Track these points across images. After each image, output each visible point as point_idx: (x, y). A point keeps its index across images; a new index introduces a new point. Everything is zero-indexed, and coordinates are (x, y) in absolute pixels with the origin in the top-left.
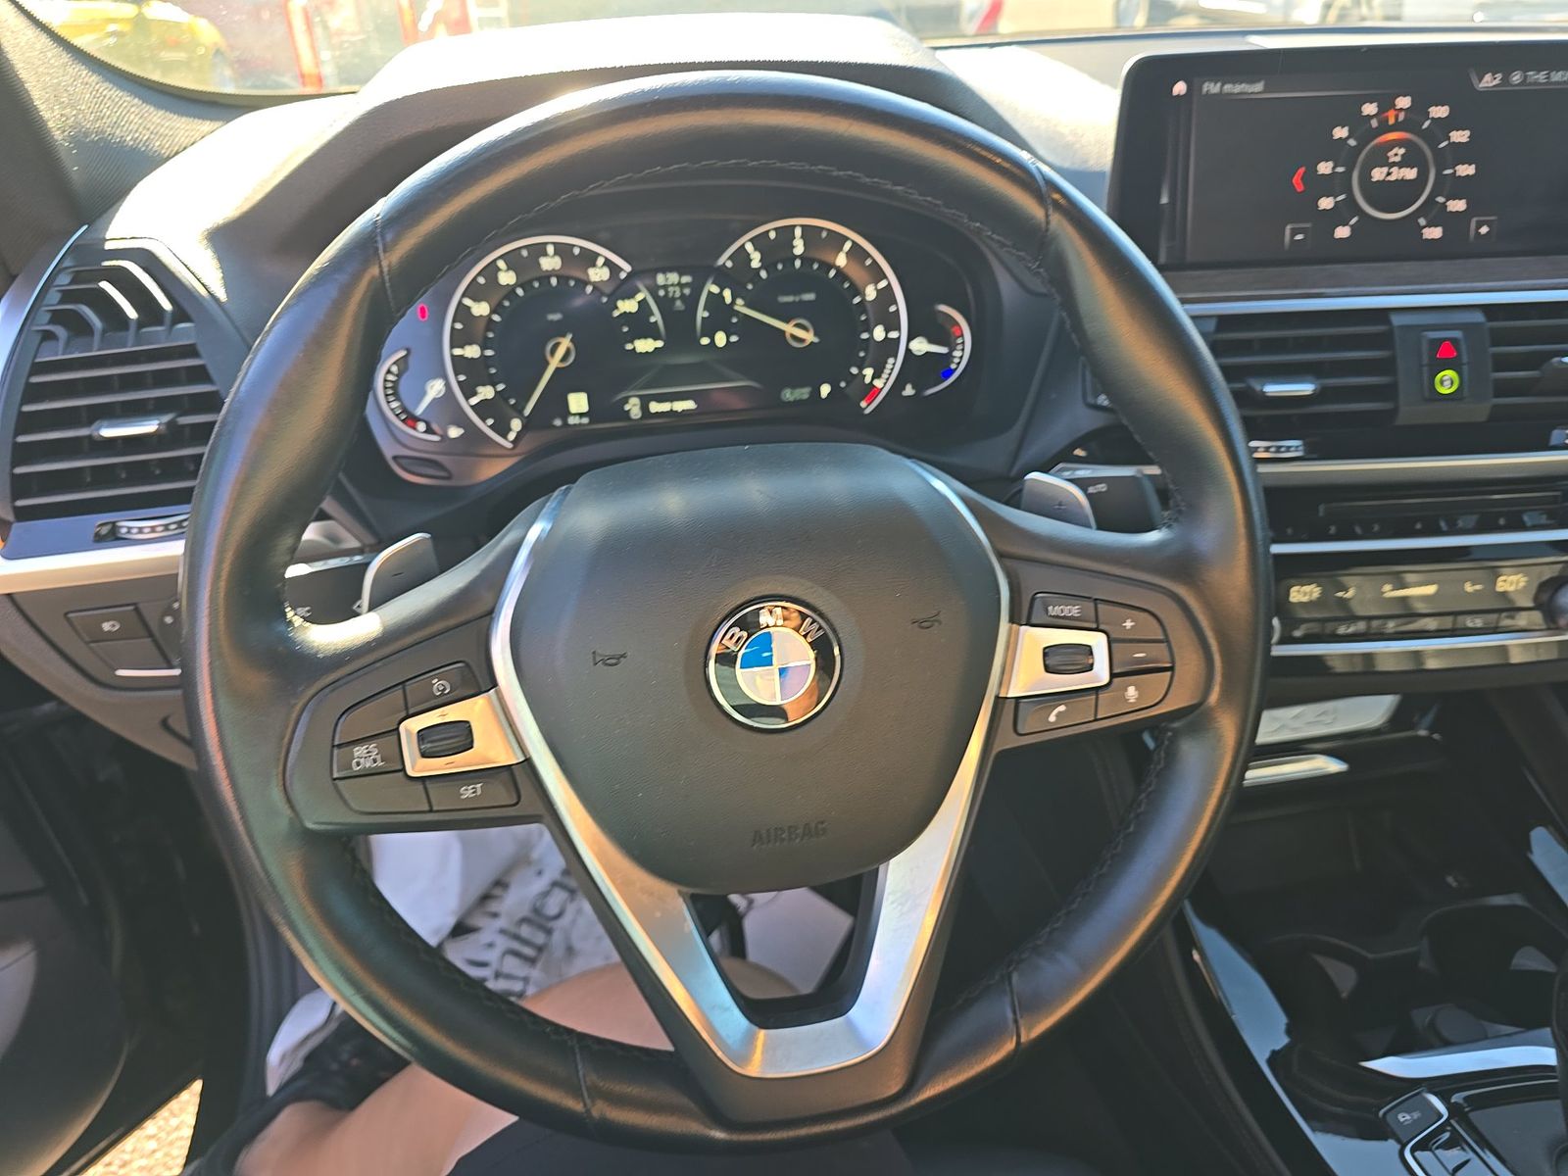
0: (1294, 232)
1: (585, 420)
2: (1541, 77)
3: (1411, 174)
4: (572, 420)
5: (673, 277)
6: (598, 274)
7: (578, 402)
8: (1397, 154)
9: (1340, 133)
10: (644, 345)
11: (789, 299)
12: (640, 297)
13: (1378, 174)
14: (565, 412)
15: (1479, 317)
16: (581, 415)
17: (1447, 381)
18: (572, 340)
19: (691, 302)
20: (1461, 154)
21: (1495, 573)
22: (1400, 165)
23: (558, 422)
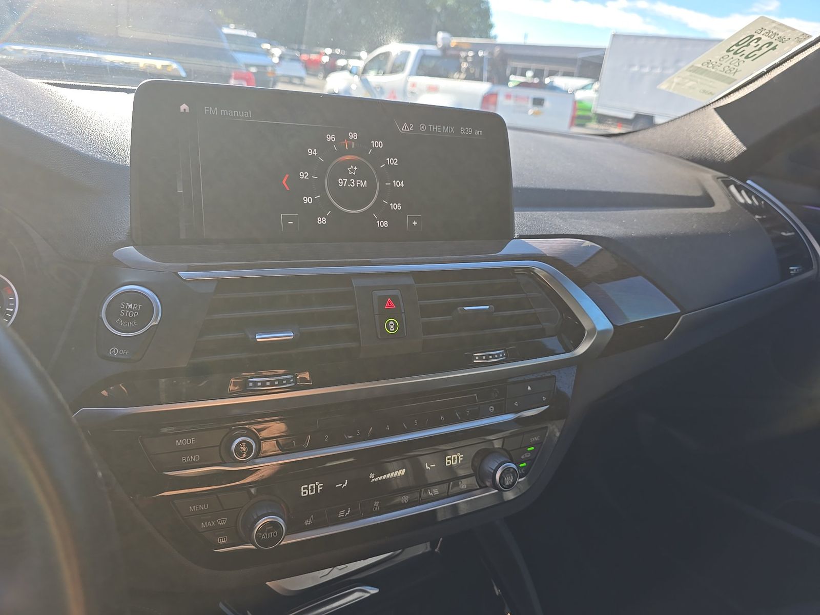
0: (286, 219)
2: (437, 128)
3: (364, 184)
8: (353, 169)
9: (312, 152)
13: (342, 182)
15: (410, 281)
17: (392, 326)
20: (394, 173)
21: (445, 453)
22: (356, 178)
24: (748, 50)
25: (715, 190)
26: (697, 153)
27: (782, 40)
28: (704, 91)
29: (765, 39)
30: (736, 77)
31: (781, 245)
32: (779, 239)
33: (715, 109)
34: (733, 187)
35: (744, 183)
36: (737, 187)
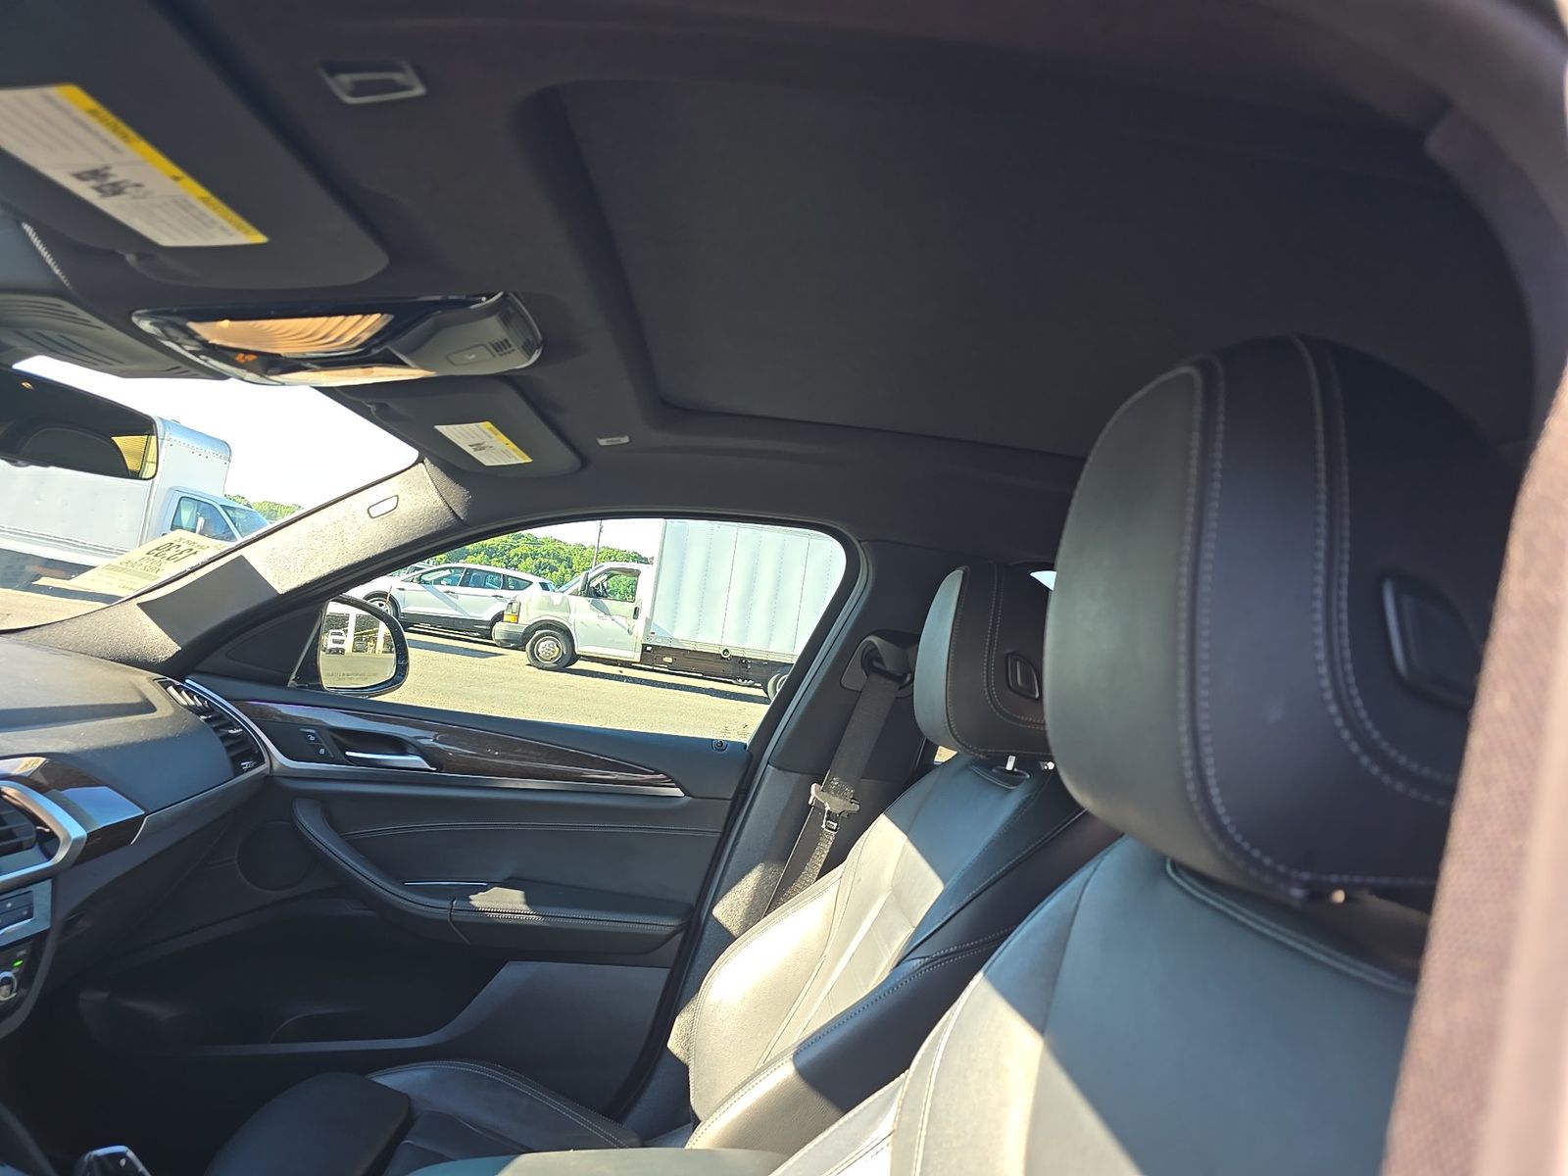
24: (168, 554)
25: (154, 693)
26: (123, 653)
27: (205, 548)
29: (186, 547)
30: (158, 575)
31: (229, 743)
32: (226, 738)
33: (138, 604)
34: (171, 689)
35: (184, 682)
36: (176, 688)
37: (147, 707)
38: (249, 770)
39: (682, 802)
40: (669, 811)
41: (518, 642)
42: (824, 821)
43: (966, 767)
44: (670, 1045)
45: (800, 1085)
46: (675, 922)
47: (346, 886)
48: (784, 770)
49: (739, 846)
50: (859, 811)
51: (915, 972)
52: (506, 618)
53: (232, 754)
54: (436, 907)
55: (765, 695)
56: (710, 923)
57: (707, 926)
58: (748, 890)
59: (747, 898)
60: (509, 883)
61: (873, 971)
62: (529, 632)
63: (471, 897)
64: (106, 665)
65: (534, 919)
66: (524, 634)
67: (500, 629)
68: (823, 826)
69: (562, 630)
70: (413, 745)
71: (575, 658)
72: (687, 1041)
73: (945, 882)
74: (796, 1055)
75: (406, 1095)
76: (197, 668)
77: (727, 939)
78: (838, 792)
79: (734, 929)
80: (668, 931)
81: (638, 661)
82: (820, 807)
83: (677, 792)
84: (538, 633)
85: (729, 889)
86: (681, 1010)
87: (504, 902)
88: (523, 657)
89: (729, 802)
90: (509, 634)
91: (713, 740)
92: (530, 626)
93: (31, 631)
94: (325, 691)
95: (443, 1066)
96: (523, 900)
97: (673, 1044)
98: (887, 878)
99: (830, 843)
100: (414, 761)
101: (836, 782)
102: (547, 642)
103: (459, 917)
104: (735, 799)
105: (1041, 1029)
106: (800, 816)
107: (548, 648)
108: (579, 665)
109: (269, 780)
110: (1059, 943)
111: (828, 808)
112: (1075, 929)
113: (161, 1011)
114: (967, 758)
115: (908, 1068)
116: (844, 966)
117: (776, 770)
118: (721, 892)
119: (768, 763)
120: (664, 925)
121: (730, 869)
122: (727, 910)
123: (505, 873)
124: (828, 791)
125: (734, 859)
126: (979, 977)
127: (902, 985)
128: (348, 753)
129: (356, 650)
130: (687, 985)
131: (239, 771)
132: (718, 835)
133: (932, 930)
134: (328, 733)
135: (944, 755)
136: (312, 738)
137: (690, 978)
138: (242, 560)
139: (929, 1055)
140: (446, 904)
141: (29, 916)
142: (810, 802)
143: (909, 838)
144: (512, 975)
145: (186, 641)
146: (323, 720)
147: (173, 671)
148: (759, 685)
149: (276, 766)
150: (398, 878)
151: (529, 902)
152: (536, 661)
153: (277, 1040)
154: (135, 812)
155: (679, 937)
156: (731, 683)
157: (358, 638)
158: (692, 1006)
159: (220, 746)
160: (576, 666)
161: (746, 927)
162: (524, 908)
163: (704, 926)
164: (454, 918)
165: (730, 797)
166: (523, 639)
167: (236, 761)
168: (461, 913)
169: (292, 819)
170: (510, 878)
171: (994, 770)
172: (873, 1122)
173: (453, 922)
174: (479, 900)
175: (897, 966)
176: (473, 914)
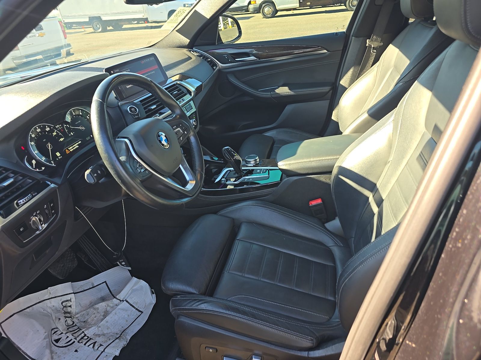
1: (61, 157)
4: (59, 158)
5: (58, 126)
6: (48, 129)
7: (58, 154)
10: (62, 139)
11: (77, 123)
12: (55, 131)
14: (58, 157)
16: (60, 156)
18: (50, 143)
19: (63, 129)
23: (57, 159)
24: (179, 15)
25: (190, 54)
26: (178, 45)
27: (185, 10)
28: (172, 27)
29: (182, 11)
30: (178, 21)
31: (209, 63)
32: (208, 62)
33: (176, 31)
34: (191, 52)
35: (193, 49)
36: (192, 51)
37: (190, 58)
38: (216, 69)
39: (327, 54)
40: (323, 57)
41: (258, 10)
42: (372, 50)
43: (419, 23)
44: (332, 118)
45: (370, 118)
46: (330, 88)
47: (246, 93)
48: (358, 37)
49: (346, 63)
50: (383, 45)
51: (400, 86)
52: (252, 3)
53: (211, 65)
54: (268, 95)
55: (346, 8)
56: (340, 86)
57: (339, 87)
58: (350, 75)
59: (350, 77)
60: (284, 85)
61: (389, 89)
62: (261, 5)
63: (275, 90)
64: (176, 49)
65: (291, 93)
66: (259, 7)
67: (251, 7)
68: (372, 52)
69: (270, 2)
70: (252, 54)
71: (277, 11)
72: (337, 116)
73: (410, 60)
74: (368, 112)
75: (272, 137)
76: (195, 45)
77: (345, 89)
78: (376, 40)
79: (347, 86)
80: (328, 90)
81: (298, 6)
82: (370, 46)
83: (325, 51)
84: (263, 5)
85: (344, 76)
86: (334, 109)
87: (283, 90)
88: (260, 15)
89: (341, 51)
90: (254, 8)
91: (334, 33)
92: (260, 4)
93: (156, 44)
94: (224, 43)
95: (278, 130)
96: (288, 89)
97: (333, 118)
98: (393, 63)
99: (374, 57)
100: (252, 58)
101: (375, 37)
102: (267, 8)
103: (273, 96)
104: (343, 50)
105: (431, 90)
106: (364, 50)
107: (267, 10)
108: (279, 13)
109: (219, 70)
110: (438, 69)
111: (372, 46)
112: (443, 65)
113: (213, 128)
114: (419, 20)
115: (396, 107)
116: (380, 89)
117: (355, 38)
118: (342, 77)
119: (352, 36)
120: (326, 89)
121: (344, 70)
122: (344, 82)
123: (281, 83)
124: (373, 41)
125: (345, 67)
126: (416, 82)
127: (397, 90)
128: (236, 59)
129: (225, 28)
130: (335, 103)
131: (214, 70)
132: (339, 61)
133: (406, 74)
134: (230, 55)
135: (411, 20)
136: (226, 57)
137: (336, 101)
138: (195, 11)
139: (403, 102)
140: (269, 93)
141: (192, 108)
142: (367, 45)
143: (400, 50)
144: (289, 108)
145: (190, 39)
146: (228, 52)
147: (190, 47)
148: (343, 4)
149: (220, 67)
150: (257, 89)
151: (290, 89)
152: (265, 16)
153: (239, 130)
154: (200, 83)
155: (331, 91)
156: (333, 6)
157: (224, 25)
158: (337, 108)
159: (208, 64)
160: (277, 15)
161: (350, 85)
162: (289, 91)
163: (338, 87)
164: (272, 97)
165: (342, 49)
166: (259, 9)
167: (212, 67)
168: (273, 95)
169: (228, 79)
170: (283, 84)
171: (429, 22)
172: (388, 119)
173: (273, 98)
174: (277, 91)
175: (395, 86)
176: (277, 94)
